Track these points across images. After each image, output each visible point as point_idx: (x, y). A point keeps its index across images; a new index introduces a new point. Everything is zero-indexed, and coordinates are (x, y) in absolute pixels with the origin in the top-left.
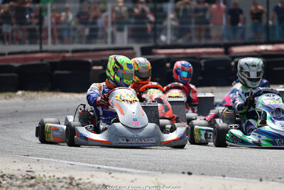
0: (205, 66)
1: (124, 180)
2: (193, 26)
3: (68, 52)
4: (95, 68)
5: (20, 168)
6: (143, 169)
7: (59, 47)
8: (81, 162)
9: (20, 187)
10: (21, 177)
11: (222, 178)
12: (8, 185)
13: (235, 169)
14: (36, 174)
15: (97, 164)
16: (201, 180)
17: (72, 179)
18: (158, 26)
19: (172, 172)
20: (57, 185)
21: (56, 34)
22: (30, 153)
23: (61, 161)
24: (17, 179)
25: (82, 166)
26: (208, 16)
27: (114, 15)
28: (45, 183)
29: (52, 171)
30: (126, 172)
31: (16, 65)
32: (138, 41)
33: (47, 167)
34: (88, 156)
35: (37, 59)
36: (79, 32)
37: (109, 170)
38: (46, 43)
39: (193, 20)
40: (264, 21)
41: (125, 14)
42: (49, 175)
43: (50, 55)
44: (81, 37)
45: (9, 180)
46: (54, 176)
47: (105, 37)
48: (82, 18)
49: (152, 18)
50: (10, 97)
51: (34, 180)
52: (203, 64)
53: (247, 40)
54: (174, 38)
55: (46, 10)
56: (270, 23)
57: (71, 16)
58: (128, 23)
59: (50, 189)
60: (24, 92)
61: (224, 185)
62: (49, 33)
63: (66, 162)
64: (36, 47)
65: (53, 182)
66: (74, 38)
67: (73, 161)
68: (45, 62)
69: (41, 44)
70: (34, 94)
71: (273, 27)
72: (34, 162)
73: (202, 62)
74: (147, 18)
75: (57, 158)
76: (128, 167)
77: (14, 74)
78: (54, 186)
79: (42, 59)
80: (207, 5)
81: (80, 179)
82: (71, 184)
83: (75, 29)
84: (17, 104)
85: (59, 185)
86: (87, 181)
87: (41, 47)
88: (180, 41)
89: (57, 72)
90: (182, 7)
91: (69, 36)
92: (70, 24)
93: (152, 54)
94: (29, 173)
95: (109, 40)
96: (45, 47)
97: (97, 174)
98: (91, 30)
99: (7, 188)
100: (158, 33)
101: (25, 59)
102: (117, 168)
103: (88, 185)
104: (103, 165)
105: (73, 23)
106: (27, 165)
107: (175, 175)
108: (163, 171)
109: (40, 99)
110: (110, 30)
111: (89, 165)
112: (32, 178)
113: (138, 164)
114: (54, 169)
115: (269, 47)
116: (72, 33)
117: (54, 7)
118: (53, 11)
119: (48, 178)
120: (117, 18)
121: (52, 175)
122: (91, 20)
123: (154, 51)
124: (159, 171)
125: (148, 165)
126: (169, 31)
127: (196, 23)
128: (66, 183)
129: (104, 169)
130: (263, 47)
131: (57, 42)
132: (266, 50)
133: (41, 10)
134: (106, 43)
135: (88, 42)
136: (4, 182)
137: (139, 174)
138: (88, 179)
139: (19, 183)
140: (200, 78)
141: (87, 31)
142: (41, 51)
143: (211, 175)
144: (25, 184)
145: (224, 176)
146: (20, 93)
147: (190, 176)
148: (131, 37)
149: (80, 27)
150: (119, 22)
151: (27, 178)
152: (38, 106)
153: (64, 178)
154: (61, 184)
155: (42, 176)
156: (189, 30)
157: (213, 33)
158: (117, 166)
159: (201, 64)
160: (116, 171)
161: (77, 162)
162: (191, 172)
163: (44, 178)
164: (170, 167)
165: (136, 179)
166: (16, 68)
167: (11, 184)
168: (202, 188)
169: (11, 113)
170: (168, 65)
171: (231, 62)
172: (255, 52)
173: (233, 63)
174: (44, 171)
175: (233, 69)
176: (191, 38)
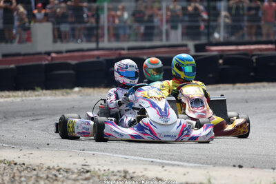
0: (256, 62)
1: (176, 173)
3: (123, 49)
5: (76, 162)
6: (195, 163)
7: (115, 45)
8: (135, 156)
9: (75, 180)
10: (76, 171)
11: (272, 170)
12: (64, 178)
14: (91, 168)
15: (150, 157)
16: (251, 173)
17: (126, 172)
18: (212, 24)
19: (224, 165)
20: (111, 178)
22: (86, 148)
23: (115, 155)
24: (73, 173)
25: (136, 160)
26: (260, 14)
27: (169, 13)
28: (99, 176)
29: (107, 165)
30: (178, 165)
31: (74, 62)
32: (192, 39)
33: (102, 161)
34: (142, 150)
35: (93, 56)
36: (135, 30)
37: (162, 163)
38: (103, 41)
39: (246, 18)
41: (179, 13)
42: (104, 168)
43: (106, 52)
44: (136, 35)
45: (65, 174)
46: (109, 170)
47: (160, 34)
48: (137, 16)
49: (205, 16)
50: (68, 93)
51: (89, 174)
52: (254, 61)
54: (226, 35)
55: (102, 9)
57: (126, 15)
58: (182, 21)
60: (80, 89)
61: (273, 178)
62: (106, 32)
63: (121, 156)
64: (93, 45)
65: (107, 176)
66: (129, 36)
67: (128, 155)
68: (101, 59)
69: (97, 42)
70: (90, 91)
72: (89, 156)
73: (254, 59)
74: (201, 16)
75: (111, 152)
76: (181, 161)
77: (71, 72)
78: (109, 179)
79: (98, 57)
80: (259, 3)
81: (134, 173)
82: (125, 177)
83: (130, 27)
84: (74, 100)
85: (113, 178)
86: (141, 174)
87: (97, 45)
88: (233, 39)
90: (235, 6)
91: (125, 34)
92: (125, 22)
93: (206, 51)
94: (84, 167)
95: (164, 37)
96: (101, 45)
97: (150, 167)
98: (147, 28)
99: (63, 182)
100: (211, 31)
101: (83, 57)
102: (170, 162)
103: (142, 178)
104: (156, 158)
105: (129, 22)
106: (82, 159)
107: (226, 168)
108: (215, 164)
110: (165, 27)
111: (143, 159)
112: (88, 172)
113: (190, 158)
114: (109, 163)
116: (128, 31)
117: (111, 6)
118: (109, 9)
119: (103, 172)
120: (172, 16)
121: (106, 169)
122: (146, 18)
123: (208, 48)
124: (210, 164)
125: (200, 159)
126: (222, 29)
127: (248, 21)
128: (120, 176)
129: (157, 162)
133: (98, 9)
136: (60, 176)
137: (191, 167)
138: (141, 172)
139: (74, 176)
140: (252, 74)
141: (142, 29)
142: (98, 49)
143: (261, 168)
144: (80, 177)
145: (274, 169)
146: (77, 89)
147: (241, 169)
148: (183, 34)
149: (136, 25)
150: (173, 21)
151: (83, 172)
153: (118, 171)
154: (115, 178)
155: (97, 169)
156: (241, 28)
157: (264, 31)
158: (171, 159)
159: (252, 61)
160: (169, 164)
161: (131, 155)
162: (242, 165)
163: (99, 172)
164: (222, 160)
165: (188, 173)
166: (73, 65)
167: (67, 178)
168: (252, 180)
169: (68, 109)
170: (221, 61)
174: (99, 165)
176: (243, 35)
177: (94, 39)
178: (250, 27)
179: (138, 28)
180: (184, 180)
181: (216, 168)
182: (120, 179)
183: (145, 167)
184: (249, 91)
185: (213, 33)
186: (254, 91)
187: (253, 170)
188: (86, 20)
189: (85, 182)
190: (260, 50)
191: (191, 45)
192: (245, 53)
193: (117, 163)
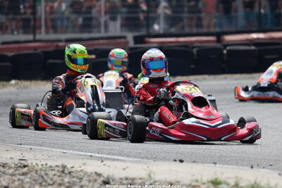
0: (197, 54)
1: (116, 168)
2: (185, 15)
3: (61, 41)
5: (13, 156)
6: (135, 157)
7: (52, 36)
8: (74, 150)
9: (12, 175)
10: (13, 165)
11: (213, 165)
12: (1, 173)
14: (29, 163)
15: (89, 152)
16: (192, 168)
17: (64, 167)
18: (151, 15)
19: (164, 159)
20: (49, 173)
21: (49, 24)
22: (23, 142)
23: (53, 150)
24: (10, 168)
25: (75, 154)
26: (200, 5)
27: (108, 5)
28: (37, 171)
29: (45, 159)
30: (118, 160)
31: (10, 54)
32: (131, 31)
33: (39, 156)
34: (81, 145)
35: (30, 48)
36: (72, 21)
37: (101, 158)
38: (40, 33)
39: (186, 9)
40: (256, 9)
41: (118, 4)
42: (42, 163)
43: (44, 44)
44: (74, 26)
45: (2, 169)
46: (46, 164)
47: (99, 26)
48: (75, 7)
49: (144, 7)
50: (4, 86)
51: (26, 168)
52: (195, 53)
53: (239, 29)
54: (166, 27)
56: (262, 11)
57: (64, 6)
59: (42, 177)
60: (17, 81)
61: (215, 172)
62: (43, 23)
63: (59, 150)
64: (30, 37)
65: (45, 170)
66: (67, 27)
67: (66, 149)
68: (38, 51)
69: (35, 34)
70: (27, 83)
71: (265, 15)
72: (26, 150)
73: (195, 51)
74: (139, 7)
75: (49, 146)
76: (120, 155)
77: (8, 64)
78: (46, 174)
79: (35, 48)
81: (72, 167)
82: (63, 172)
83: (68, 19)
84: (11, 93)
85: (51, 173)
86: (80, 169)
87: (34, 37)
88: (173, 30)
89: (51, 61)
91: (62, 26)
92: (63, 13)
93: (145, 42)
94: (21, 162)
95: (103, 29)
96: (38, 37)
97: (89, 162)
98: (85, 19)
100: (151, 22)
101: (19, 49)
102: (109, 156)
103: (81, 173)
104: (95, 153)
105: (66, 13)
106: (19, 153)
107: (167, 163)
108: (155, 159)
109: (33, 88)
110: (103, 19)
111: (81, 153)
112: (25, 166)
113: (130, 152)
114: (47, 157)
115: (261, 36)
116: (65, 23)
118: (46, 1)
119: (40, 167)
120: (110, 7)
121: (44, 163)
122: (84, 9)
123: (147, 39)
124: (151, 158)
125: (140, 153)
126: (162, 20)
127: (188, 12)
128: (58, 171)
129: (96, 157)
130: (254, 36)
131: (51, 31)
132: (258, 39)
133: (34, 1)
134: (100, 32)
135: (81, 32)
137: (131, 162)
138: (80, 167)
139: (11, 171)
140: (193, 66)
141: (80, 21)
142: (35, 41)
143: (202, 163)
144: (17, 172)
145: (215, 164)
146: (13, 82)
147: (181, 164)
148: (122, 26)
149: (73, 17)
150: (112, 12)
151: (20, 166)
152: (31, 95)
153: (57, 166)
154: (53, 172)
155: (34, 164)
156: (181, 19)
157: (205, 22)
158: (110, 154)
159: (193, 53)
160: (108, 159)
161: (70, 150)
162: (182, 159)
163: (36, 167)
164: (162, 154)
165: (128, 167)
166: (9, 57)
167: (4, 173)
168: (193, 175)
169: (4, 102)
171: (222, 50)
172: (248, 40)
173: (225, 52)
174: (37, 160)
175: (225, 58)
176: (183, 27)
177: (31, 30)
178: (191, 19)
179: (76, 20)
180: (123, 174)
181: (156, 163)
182: (58, 174)
183: (84, 161)
185: (153, 25)
187: (194, 165)
188: (22, 11)
189: (22, 177)
190: (201, 42)
191: (130, 36)
192: (186, 45)
193: (55, 158)
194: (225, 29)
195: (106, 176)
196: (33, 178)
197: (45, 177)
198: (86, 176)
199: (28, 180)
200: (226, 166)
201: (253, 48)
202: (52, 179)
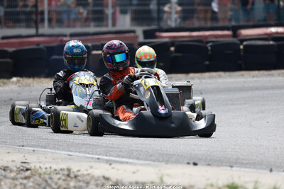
0: (212, 50)
1: (125, 171)
3: (65, 36)
4: (94, 52)
5: (15, 159)
6: (146, 160)
7: (57, 30)
8: (79, 152)
9: (14, 179)
10: (15, 169)
11: (229, 168)
12: (2, 177)
13: (243, 159)
14: (32, 166)
15: (96, 154)
16: (207, 171)
17: (69, 170)
19: (177, 162)
20: (53, 177)
22: (25, 143)
23: (57, 152)
24: (11, 171)
25: (81, 157)
28: (40, 175)
29: (49, 162)
30: (127, 163)
31: (11, 50)
32: (140, 24)
33: (42, 158)
34: (88, 146)
35: (33, 43)
37: (109, 161)
42: (45, 166)
43: (47, 39)
45: (3, 172)
46: (50, 168)
50: (4, 83)
51: (29, 172)
52: (209, 48)
53: (256, 23)
56: (281, 3)
59: (46, 181)
60: (19, 78)
61: (232, 176)
62: (46, 16)
63: (64, 152)
64: (33, 31)
65: (49, 174)
67: (71, 151)
68: (41, 46)
69: (37, 28)
72: (29, 153)
73: (209, 46)
75: (54, 148)
76: (130, 158)
77: (8, 60)
78: (51, 178)
79: (38, 44)
81: (79, 171)
82: (68, 175)
84: (12, 91)
85: (56, 177)
86: (86, 173)
87: (37, 31)
89: (55, 57)
93: (156, 37)
94: (24, 165)
95: (110, 22)
96: (41, 31)
97: (96, 165)
101: (20, 44)
102: (117, 159)
103: (87, 177)
104: (103, 155)
106: (21, 156)
107: (180, 166)
108: (167, 162)
109: (35, 85)
112: (27, 170)
113: (140, 155)
114: (51, 160)
115: (280, 30)
119: (44, 170)
121: (48, 167)
123: (158, 34)
124: (162, 162)
125: (151, 155)
128: (63, 175)
129: (104, 160)
130: (273, 30)
132: (277, 33)
134: (107, 26)
137: (142, 165)
138: (87, 170)
139: (13, 175)
140: (207, 63)
142: (37, 35)
143: (218, 166)
144: (19, 176)
145: (232, 167)
146: (14, 79)
147: (195, 167)
151: (22, 170)
153: (61, 170)
154: (58, 176)
155: (38, 167)
158: (118, 156)
159: (207, 48)
160: (117, 162)
161: (75, 152)
162: (196, 162)
163: (40, 170)
164: (175, 157)
165: (138, 171)
166: (11, 53)
167: (5, 177)
168: (208, 179)
169: (5, 101)
170: (172, 49)
171: (239, 45)
172: (266, 34)
173: (241, 47)
174: (40, 162)
175: (242, 53)
177: (33, 25)
180: (134, 178)
181: (169, 166)
182: (63, 178)
183: (92, 164)
184: (204, 81)
186: (209, 81)
187: (209, 168)
189: (25, 181)
190: (216, 36)
191: (139, 31)
192: (200, 40)
193: (60, 160)
194: (242, 23)
195: (114, 180)
196: (36, 182)
197: (49, 181)
198: (93, 180)
199: (31, 184)
200: (243, 169)
201: (271, 43)
202: (56, 183)
